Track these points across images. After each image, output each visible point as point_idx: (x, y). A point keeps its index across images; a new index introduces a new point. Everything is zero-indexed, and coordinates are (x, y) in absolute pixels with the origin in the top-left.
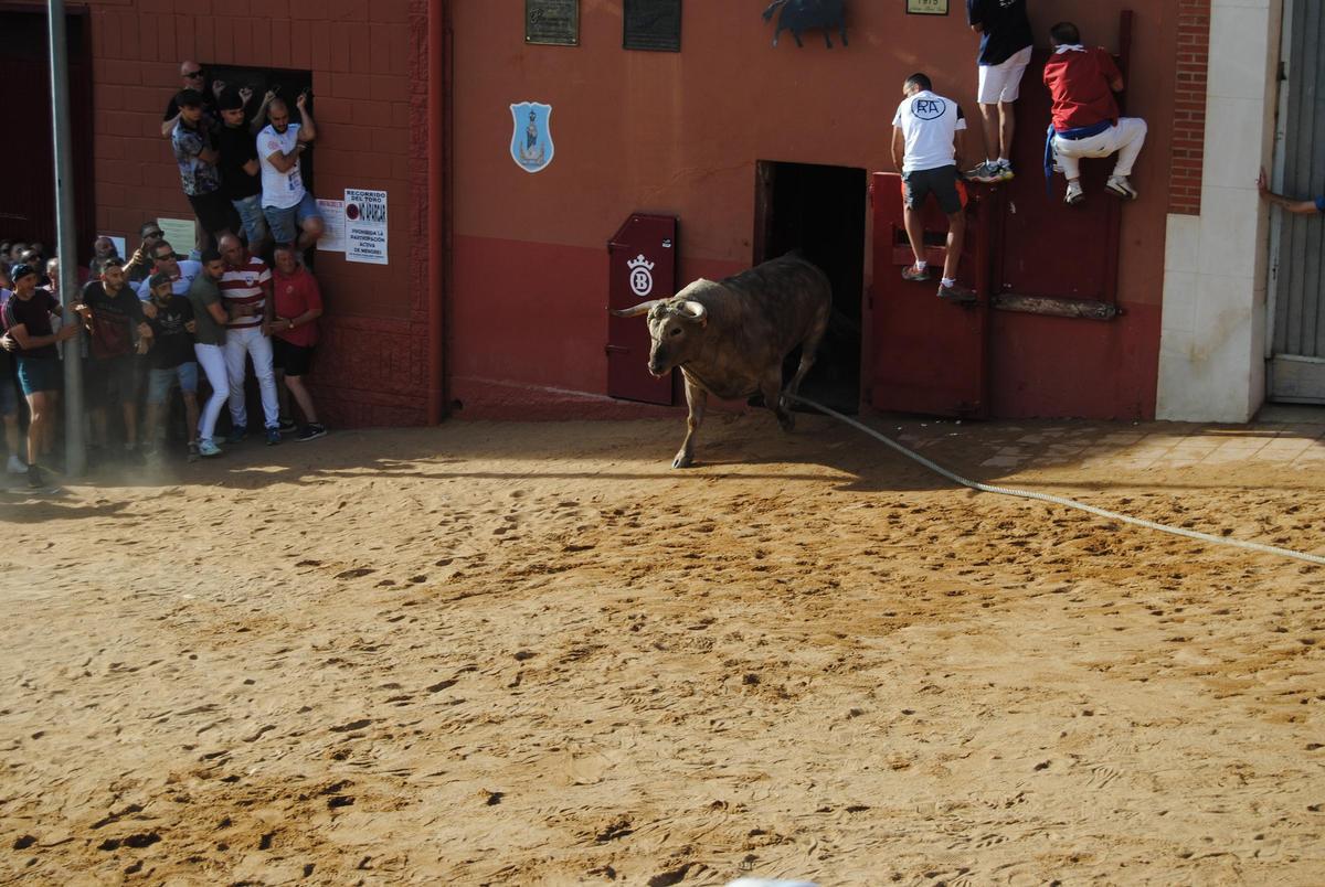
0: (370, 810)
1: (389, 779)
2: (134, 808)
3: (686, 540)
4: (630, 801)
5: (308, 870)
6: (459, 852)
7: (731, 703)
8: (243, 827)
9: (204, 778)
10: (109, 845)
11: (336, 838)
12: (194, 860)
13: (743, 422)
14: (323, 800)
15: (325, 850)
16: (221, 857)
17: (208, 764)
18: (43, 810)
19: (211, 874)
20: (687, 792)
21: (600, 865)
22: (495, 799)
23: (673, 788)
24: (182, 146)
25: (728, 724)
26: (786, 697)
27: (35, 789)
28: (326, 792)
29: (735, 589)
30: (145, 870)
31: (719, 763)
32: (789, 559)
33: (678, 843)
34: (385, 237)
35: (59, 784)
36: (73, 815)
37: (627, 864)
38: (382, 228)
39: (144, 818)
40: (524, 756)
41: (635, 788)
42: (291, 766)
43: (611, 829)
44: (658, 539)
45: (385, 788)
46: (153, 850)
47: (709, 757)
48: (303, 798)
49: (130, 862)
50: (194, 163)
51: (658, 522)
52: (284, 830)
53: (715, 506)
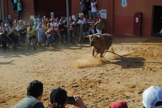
0: (104, 84)
1: (106, 80)
2: (76, 83)
3: (143, 52)
4: (135, 84)
5: (96, 90)
6: (114, 89)
7: (148, 72)
8: (89, 85)
9: (84, 79)
10: (73, 87)
11: (100, 87)
12: (83, 89)
13: (150, 38)
14: (98, 82)
15: (98, 88)
16: (86, 89)
17: (84, 78)
18: (65, 83)
19: (85, 91)
20: (142, 83)
21: (132, 91)
22: (119, 83)
23: (141, 82)
24: (82, 4)
25: (148, 75)
26: (155, 71)
27: (64, 80)
28: (98, 81)
29: (149, 58)
30: (77, 90)
31: (147, 79)
32: (156, 55)
33: (141, 89)
34: (106, 15)
35: (67, 80)
36: (69, 83)
37: (135, 91)
38: (106, 14)
39: (77, 84)
40: (122, 78)
41: (136, 82)
42: (94, 78)
43: (133, 87)
44: (139, 52)
45: (106, 81)
46: (78, 88)
47: (145, 78)
48: (96, 82)
49: (75, 89)
50: (83, 6)
51: (139, 50)
52: (93, 86)
53: (147, 48)
